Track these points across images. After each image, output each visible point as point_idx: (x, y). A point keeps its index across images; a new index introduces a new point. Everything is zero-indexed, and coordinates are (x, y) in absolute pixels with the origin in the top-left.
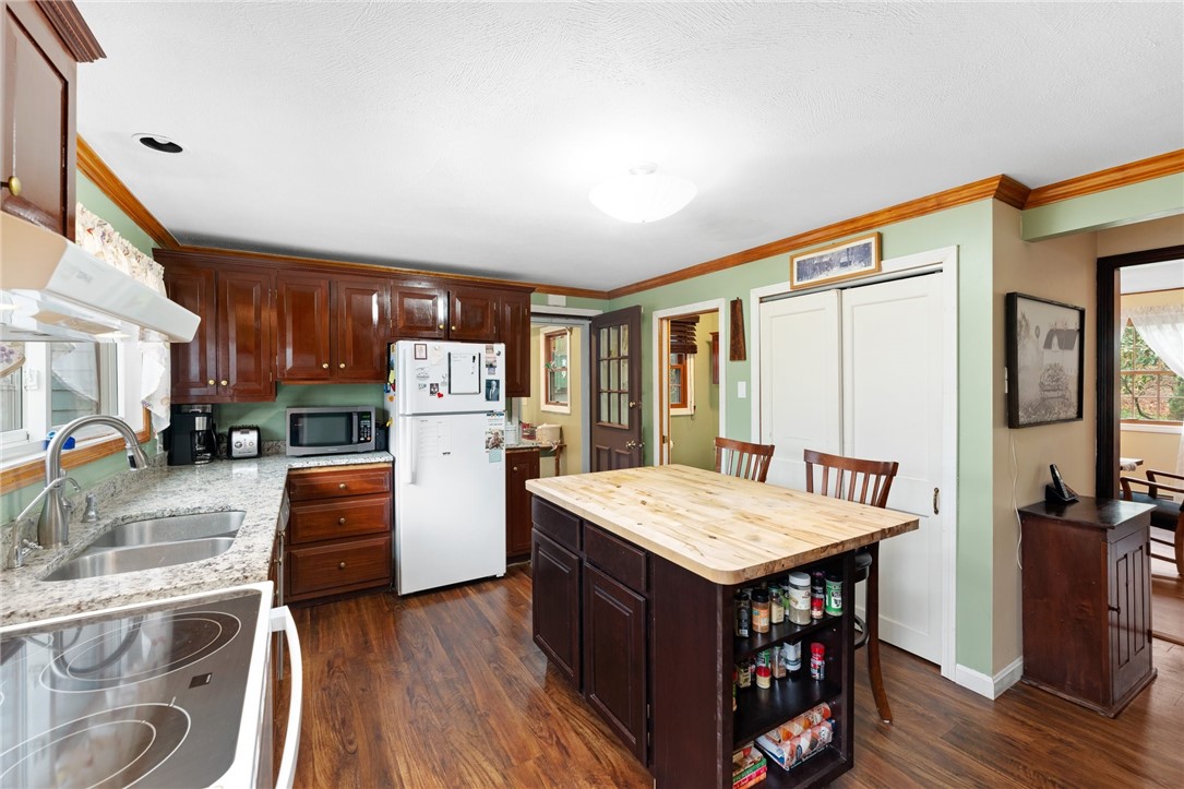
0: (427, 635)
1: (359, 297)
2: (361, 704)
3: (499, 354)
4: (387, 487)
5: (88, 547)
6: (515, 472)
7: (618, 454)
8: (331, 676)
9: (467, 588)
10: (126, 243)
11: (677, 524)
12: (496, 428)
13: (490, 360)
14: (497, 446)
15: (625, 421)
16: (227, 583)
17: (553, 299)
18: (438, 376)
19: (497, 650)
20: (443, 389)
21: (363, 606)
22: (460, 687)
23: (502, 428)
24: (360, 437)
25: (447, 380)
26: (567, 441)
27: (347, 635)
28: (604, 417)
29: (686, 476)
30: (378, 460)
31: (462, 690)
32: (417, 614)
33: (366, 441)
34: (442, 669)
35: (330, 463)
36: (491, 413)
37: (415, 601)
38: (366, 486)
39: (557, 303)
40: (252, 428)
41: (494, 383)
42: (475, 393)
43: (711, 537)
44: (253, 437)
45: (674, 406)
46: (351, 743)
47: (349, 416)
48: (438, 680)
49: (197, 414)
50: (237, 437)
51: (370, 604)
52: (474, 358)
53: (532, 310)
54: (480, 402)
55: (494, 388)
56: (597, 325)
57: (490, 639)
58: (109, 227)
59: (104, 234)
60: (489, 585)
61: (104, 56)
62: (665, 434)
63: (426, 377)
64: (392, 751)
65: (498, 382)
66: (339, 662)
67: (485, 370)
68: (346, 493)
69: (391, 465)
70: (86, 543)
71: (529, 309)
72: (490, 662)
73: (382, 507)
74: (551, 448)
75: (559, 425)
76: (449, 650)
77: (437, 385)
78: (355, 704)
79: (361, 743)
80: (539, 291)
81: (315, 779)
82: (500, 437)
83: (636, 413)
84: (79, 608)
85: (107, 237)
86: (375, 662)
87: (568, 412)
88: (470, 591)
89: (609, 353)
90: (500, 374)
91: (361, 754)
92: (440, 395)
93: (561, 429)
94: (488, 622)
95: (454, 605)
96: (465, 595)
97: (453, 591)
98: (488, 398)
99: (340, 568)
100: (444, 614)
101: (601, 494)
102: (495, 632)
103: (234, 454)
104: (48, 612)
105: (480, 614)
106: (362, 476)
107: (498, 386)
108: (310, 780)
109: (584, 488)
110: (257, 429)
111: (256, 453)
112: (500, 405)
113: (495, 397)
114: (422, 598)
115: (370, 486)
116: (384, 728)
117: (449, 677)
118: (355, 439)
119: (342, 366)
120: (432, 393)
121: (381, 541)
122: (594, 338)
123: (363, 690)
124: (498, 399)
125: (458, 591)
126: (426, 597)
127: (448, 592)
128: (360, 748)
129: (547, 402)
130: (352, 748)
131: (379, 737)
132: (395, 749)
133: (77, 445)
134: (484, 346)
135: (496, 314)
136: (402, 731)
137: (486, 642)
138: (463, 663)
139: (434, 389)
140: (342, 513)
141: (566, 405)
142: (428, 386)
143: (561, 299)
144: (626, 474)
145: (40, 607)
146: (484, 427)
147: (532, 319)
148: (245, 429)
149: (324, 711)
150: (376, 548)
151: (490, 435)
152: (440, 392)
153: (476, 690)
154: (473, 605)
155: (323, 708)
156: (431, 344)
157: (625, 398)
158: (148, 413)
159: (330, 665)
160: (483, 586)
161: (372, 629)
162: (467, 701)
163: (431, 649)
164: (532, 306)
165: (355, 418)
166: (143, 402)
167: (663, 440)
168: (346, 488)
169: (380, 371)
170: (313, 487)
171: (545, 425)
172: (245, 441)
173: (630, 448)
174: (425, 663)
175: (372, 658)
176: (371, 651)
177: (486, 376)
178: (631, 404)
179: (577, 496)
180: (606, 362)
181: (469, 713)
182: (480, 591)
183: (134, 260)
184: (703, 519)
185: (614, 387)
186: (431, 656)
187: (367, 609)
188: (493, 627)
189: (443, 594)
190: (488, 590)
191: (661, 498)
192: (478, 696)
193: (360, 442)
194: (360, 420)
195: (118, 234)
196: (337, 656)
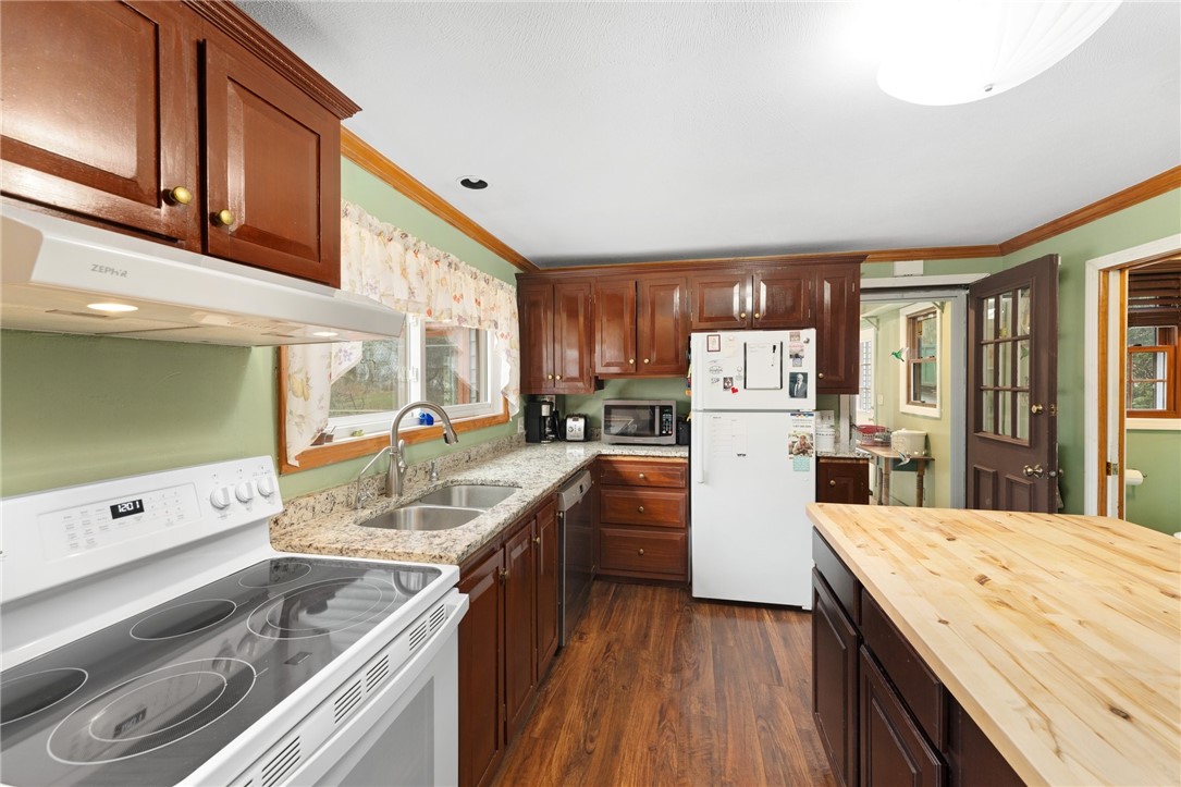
0: (703, 651)
1: (662, 293)
2: (616, 701)
3: (807, 342)
4: (683, 483)
5: (416, 500)
6: (833, 486)
7: (1011, 483)
8: (605, 659)
9: (765, 611)
10: (474, 269)
11: (1032, 646)
12: (802, 431)
13: (796, 350)
14: (804, 452)
15: (1024, 433)
16: (428, 558)
17: (901, 267)
18: (733, 369)
19: (773, 704)
20: (738, 384)
21: (658, 598)
22: (714, 732)
23: (812, 431)
24: (661, 430)
25: (742, 374)
26: (935, 453)
27: (633, 621)
28: (987, 424)
29: (1121, 544)
30: (674, 454)
31: (715, 736)
32: (703, 621)
33: (667, 434)
34: (703, 702)
35: (631, 453)
36: (796, 413)
37: (706, 608)
38: (662, 478)
39: (910, 272)
40: (580, 416)
41: (800, 376)
42: (776, 389)
43: (1115, 710)
44: (581, 423)
45: (1132, 414)
46: (592, 741)
47: (652, 408)
48: (694, 711)
49: (545, 402)
50: (570, 423)
51: (665, 597)
52: (774, 347)
53: (862, 286)
54: (783, 399)
55: (801, 383)
56: (977, 294)
57: (770, 687)
58: (453, 257)
59: (450, 264)
60: (793, 616)
61: (361, 110)
62: (1113, 457)
63: (719, 371)
64: (621, 773)
65: (805, 375)
66: (616, 647)
67: (788, 362)
68: (644, 483)
69: (687, 461)
70: (414, 497)
71: (858, 284)
72: (760, 716)
73: (678, 502)
74: (900, 461)
75: (924, 432)
76: (719, 679)
77: (731, 379)
78: (612, 698)
79: (599, 746)
80: (873, 260)
81: (550, 763)
82: (808, 441)
83: (1045, 424)
84: (341, 552)
85: (453, 266)
86: (646, 661)
87: (938, 416)
88: (767, 616)
89: (997, 332)
90: (809, 365)
91: (595, 758)
92: (734, 391)
93: (927, 437)
94: (775, 662)
95: (744, 625)
96: (760, 619)
97: (748, 610)
98: (792, 394)
99: (640, 554)
100: (730, 635)
101: (909, 547)
102: (779, 678)
103: (568, 438)
104: (327, 550)
105: (769, 648)
106: (660, 469)
107: (805, 381)
108: (547, 761)
109: (885, 531)
110: (585, 417)
111: (582, 438)
112: (810, 402)
113: (801, 393)
114: (713, 606)
115: (667, 480)
116: (624, 741)
117: (707, 714)
118: (657, 432)
119: (646, 361)
120: (725, 387)
121: (677, 536)
122: (972, 313)
123: (624, 687)
124: (805, 396)
125: (754, 611)
126: (718, 607)
127: (742, 609)
128: (597, 752)
129: (908, 401)
130: (590, 746)
131: (616, 749)
132: (624, 771)
133: (435, 424)
134: (787, 333)
135: (811, 295)
136: (639, 754)
137: (764, 688)
138: (728, 703)
139: (728, 384)
140: (641, 502)
141: (935, 406)
142: (722, 380)
143: (917, 266)
144: (984, 520)
145: (323, 545)
146: (790, 429)
147: (862, 297)
148: (576, 417)
149: (586, 694)
150: (673, 543)
151: (795, 439)
152: (735, 387)
153: (730, 747)
154: (764, 634)
155: (586, 690)
156: (724, 335)
157: (1023, 401)
158: (506, 401)
159: (609, 647)
160: (784, 614)
161: (656, 622)
162: (716, 756)
163: (701, 670)
164: (862, 280)
165: (657, 411)
166: (503, 392)
167: (1106, 468)
168: (645, 478)
169: (679, 366)
170: (617, 473)
171: (903, 431)
172: (575, 426)
173: (1030, 475)
174: (689, 684)
175: (644, 656)
176: (647, 649)
177: (790, 367)
178: (1034, 409)
179: (862, 539)
180: (991, 347)
181: (712, 772)
182: (778, 620)
183: (483, 284)
184: (1114, 655)
185: (1005, 381)
186: (698, 679)
187: (660, 601)
188: (778, 672)
189: (737, 610)
190: (789, 621)
191: (1029, 580)
192: (730, 756)
193: (661, 435)
194: (662, 413)
195: (464, 263)
196: (617, 640)
